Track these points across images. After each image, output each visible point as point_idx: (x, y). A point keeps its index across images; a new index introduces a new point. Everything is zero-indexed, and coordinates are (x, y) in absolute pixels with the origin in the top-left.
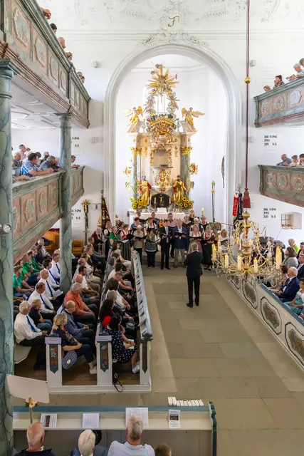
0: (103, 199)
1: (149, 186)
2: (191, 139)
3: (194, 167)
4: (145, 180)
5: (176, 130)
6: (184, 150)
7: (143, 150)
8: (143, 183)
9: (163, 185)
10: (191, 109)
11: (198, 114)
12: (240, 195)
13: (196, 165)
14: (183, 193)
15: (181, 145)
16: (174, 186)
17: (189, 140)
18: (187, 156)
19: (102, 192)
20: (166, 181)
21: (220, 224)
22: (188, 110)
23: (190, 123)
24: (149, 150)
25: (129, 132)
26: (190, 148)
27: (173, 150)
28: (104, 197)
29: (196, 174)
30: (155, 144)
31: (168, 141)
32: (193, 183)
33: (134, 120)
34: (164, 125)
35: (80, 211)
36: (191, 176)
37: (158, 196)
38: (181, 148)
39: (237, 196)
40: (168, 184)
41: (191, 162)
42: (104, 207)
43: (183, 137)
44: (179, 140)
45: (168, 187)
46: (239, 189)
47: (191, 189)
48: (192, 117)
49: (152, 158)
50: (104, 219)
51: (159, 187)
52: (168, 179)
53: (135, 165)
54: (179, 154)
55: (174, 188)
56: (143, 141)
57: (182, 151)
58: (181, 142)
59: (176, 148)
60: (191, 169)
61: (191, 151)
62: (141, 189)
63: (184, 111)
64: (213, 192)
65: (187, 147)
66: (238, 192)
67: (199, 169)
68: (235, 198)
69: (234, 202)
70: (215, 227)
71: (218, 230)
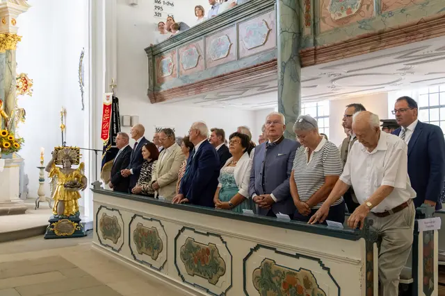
2: (17, 20)
3: (25, 79)
6: (3, 42)
12: (115, 100)
13: (29, 77)
17: (14, 22)
18: (9, 51)
21: (77, 150)
26: (16, 38)
29: (30, 94)
32: (23, 113)
36: (19, 97)
39: (109, 102)
41: (18, 71)
43: (0, 14)
46: (114, 87)
47: (20, 124)
60: (21, 84)
61: (19, 44)
64: (63, 127)
65: (11, 34)
66: (111, 94)
67: (35, 86)
68: (105, 106)
69: (104, 113)
70: (67, 156)
71: (72, 162)
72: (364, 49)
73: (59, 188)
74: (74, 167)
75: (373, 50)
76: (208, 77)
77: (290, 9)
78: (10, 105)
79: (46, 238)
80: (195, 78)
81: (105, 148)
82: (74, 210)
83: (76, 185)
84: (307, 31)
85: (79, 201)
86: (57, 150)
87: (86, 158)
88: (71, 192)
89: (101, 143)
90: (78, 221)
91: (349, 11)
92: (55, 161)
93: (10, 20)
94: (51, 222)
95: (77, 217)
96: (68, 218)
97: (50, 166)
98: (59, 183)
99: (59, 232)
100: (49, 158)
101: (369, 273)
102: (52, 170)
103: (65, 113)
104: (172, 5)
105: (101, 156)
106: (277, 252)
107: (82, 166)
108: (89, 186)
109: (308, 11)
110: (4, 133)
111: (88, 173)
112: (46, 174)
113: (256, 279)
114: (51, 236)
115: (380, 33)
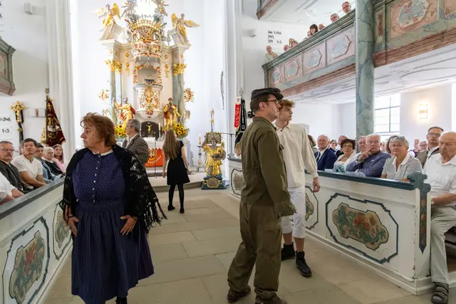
0: (49, 102)
1: (133, 111)
2: (184, 55)
3: (189, 92)
4: (126, 102)
5: (166, 43)
6: (176, 69)
7: (124, 67)
8: (124, 106)
9: (149, 107)
10: (183, 15)
11: (191, 24)
12: (243, 101)
13: (192, 90)
14: (175, 120)
15: (173, 64)
16: (165, 110)
17: (182, 56)
18: (179, 75)
19: (47, 91)
20: (154, 102)
21: (220, 134)
22: (179, 17)
23: (182, 33)
24: (132, 67)
25: (103, 39)
26: (184, 66)
27: (163, 69)
28: (51, 98)
29: (193, 101)
30: (137, 52)
31: (155, 49)
32: (188, 113)
33: (108, 22)
34: (149, 30)
35: (9, 119)
36: (186, 103)
37: (145, 125)
38: (173, 67)
39: (239, 103)
40: (156, 107)
41: (185, 87)
42: (51, 113)
43: (174, 52)
44: (170, 57)
45: (157, 111)
46: (242, 93)
47: (187, 120)
48: (185, 26)
49: (135, 76)
50: (50, 129)
51: (144, 109)
52: (156, 100)
53: (113, 84)
54: (170, 75)
55: (166, 114)
56: (123, 55)
57: (174, 70)
58: (173, 59)
59: (166, 67)
60: (187, 95)
61: (185, 70)
62: (122, 115)
63: (174, 19)
64: (212, 121)
65: (180, 64)
66: (240, 97)
67: (195, 96)
68: (237, 106)
69: (236, 110)
70: (214, 138)
71: (217, 142)
72: (428, 48)
73: (210, 159)
74: (218, 145)
75: (435, 48)
76: (305, 81)
77: (366, 24)
78: (181, 108)
79: (202, 189)
80: (296, 83)
81: (237, 133)
82: (218, 172)
83: (219, 157)
84: (380, 39)
85: (221, 166)
86: (208, 134)
87: (225, 139)
88: (216, 160)
89: (234, 130)
90: (221, 179)
91: (416, 19)
92: (207, 141)
93: (180, 54)
94: (205, 179)
95: (221, 176)
96: (215, 177)
97: (204, 144)
98: (209, 155)
99: (210, 185)
100: (203, 140)
101: (423, 216)
102: (205, 147)
103: (213, 112)
104: (280, 33)
105: (234, 138)
106: (350, 198)
107: (223, 145)
108: (227, 156)
109: (381, 24)
110: (178, 126)
111: (226, 149)
112: (202, 150)
113: (334, 217)
114: (205, 188)
115: (443, 33)
